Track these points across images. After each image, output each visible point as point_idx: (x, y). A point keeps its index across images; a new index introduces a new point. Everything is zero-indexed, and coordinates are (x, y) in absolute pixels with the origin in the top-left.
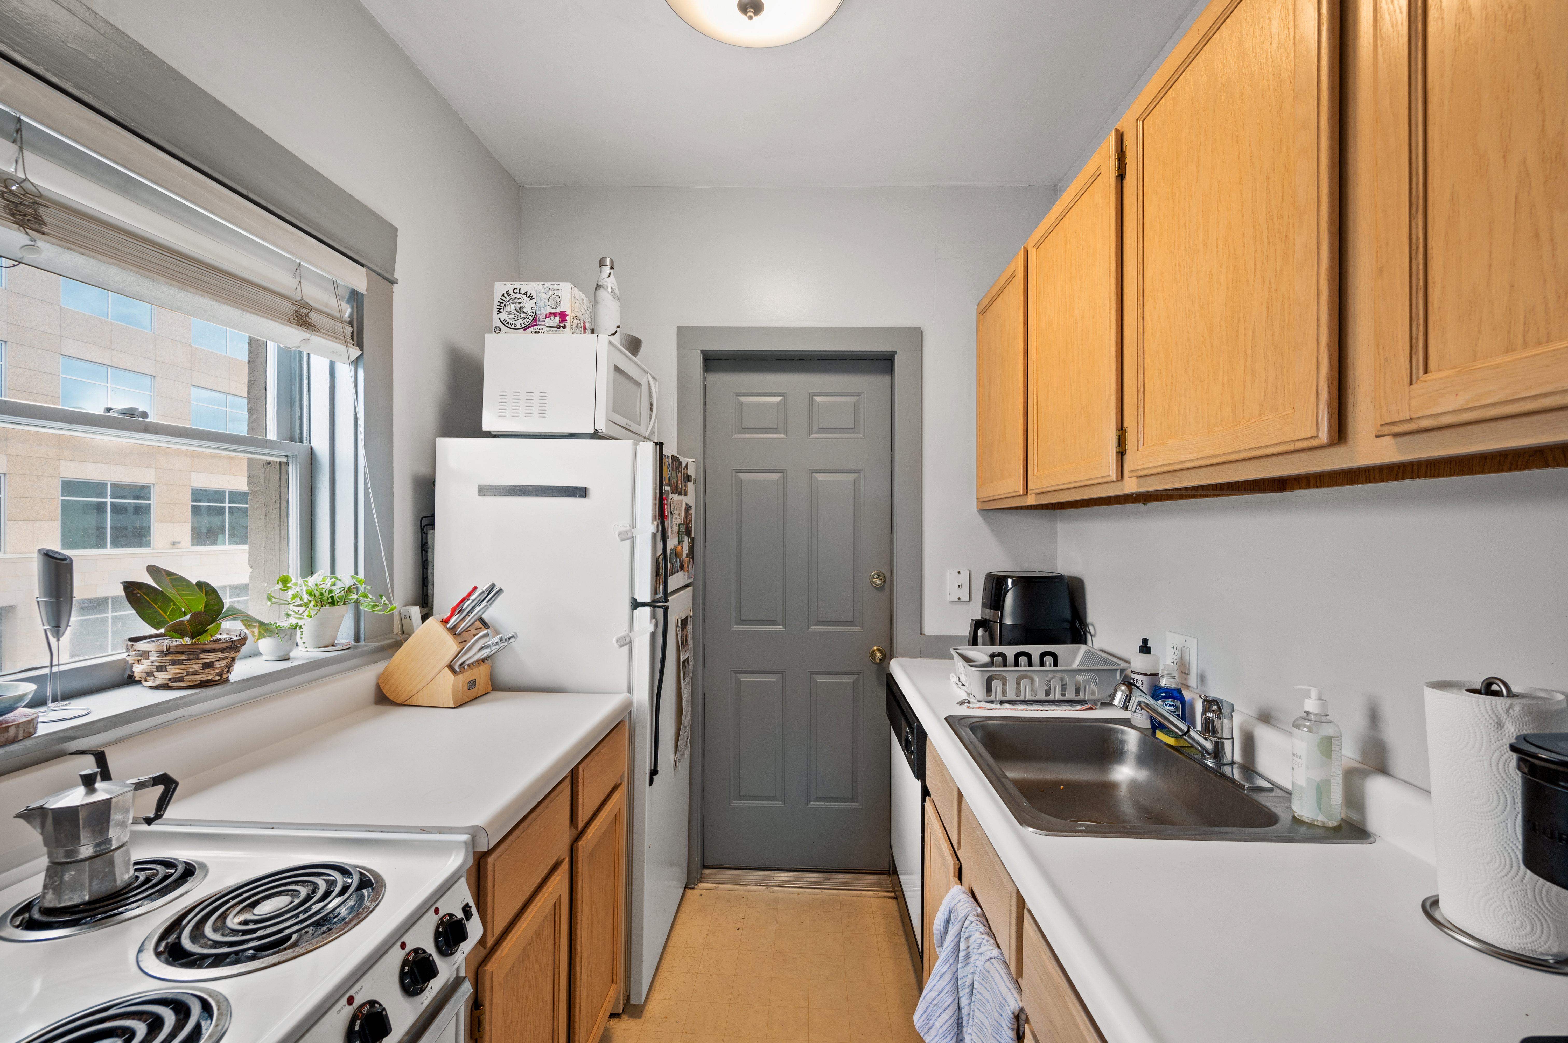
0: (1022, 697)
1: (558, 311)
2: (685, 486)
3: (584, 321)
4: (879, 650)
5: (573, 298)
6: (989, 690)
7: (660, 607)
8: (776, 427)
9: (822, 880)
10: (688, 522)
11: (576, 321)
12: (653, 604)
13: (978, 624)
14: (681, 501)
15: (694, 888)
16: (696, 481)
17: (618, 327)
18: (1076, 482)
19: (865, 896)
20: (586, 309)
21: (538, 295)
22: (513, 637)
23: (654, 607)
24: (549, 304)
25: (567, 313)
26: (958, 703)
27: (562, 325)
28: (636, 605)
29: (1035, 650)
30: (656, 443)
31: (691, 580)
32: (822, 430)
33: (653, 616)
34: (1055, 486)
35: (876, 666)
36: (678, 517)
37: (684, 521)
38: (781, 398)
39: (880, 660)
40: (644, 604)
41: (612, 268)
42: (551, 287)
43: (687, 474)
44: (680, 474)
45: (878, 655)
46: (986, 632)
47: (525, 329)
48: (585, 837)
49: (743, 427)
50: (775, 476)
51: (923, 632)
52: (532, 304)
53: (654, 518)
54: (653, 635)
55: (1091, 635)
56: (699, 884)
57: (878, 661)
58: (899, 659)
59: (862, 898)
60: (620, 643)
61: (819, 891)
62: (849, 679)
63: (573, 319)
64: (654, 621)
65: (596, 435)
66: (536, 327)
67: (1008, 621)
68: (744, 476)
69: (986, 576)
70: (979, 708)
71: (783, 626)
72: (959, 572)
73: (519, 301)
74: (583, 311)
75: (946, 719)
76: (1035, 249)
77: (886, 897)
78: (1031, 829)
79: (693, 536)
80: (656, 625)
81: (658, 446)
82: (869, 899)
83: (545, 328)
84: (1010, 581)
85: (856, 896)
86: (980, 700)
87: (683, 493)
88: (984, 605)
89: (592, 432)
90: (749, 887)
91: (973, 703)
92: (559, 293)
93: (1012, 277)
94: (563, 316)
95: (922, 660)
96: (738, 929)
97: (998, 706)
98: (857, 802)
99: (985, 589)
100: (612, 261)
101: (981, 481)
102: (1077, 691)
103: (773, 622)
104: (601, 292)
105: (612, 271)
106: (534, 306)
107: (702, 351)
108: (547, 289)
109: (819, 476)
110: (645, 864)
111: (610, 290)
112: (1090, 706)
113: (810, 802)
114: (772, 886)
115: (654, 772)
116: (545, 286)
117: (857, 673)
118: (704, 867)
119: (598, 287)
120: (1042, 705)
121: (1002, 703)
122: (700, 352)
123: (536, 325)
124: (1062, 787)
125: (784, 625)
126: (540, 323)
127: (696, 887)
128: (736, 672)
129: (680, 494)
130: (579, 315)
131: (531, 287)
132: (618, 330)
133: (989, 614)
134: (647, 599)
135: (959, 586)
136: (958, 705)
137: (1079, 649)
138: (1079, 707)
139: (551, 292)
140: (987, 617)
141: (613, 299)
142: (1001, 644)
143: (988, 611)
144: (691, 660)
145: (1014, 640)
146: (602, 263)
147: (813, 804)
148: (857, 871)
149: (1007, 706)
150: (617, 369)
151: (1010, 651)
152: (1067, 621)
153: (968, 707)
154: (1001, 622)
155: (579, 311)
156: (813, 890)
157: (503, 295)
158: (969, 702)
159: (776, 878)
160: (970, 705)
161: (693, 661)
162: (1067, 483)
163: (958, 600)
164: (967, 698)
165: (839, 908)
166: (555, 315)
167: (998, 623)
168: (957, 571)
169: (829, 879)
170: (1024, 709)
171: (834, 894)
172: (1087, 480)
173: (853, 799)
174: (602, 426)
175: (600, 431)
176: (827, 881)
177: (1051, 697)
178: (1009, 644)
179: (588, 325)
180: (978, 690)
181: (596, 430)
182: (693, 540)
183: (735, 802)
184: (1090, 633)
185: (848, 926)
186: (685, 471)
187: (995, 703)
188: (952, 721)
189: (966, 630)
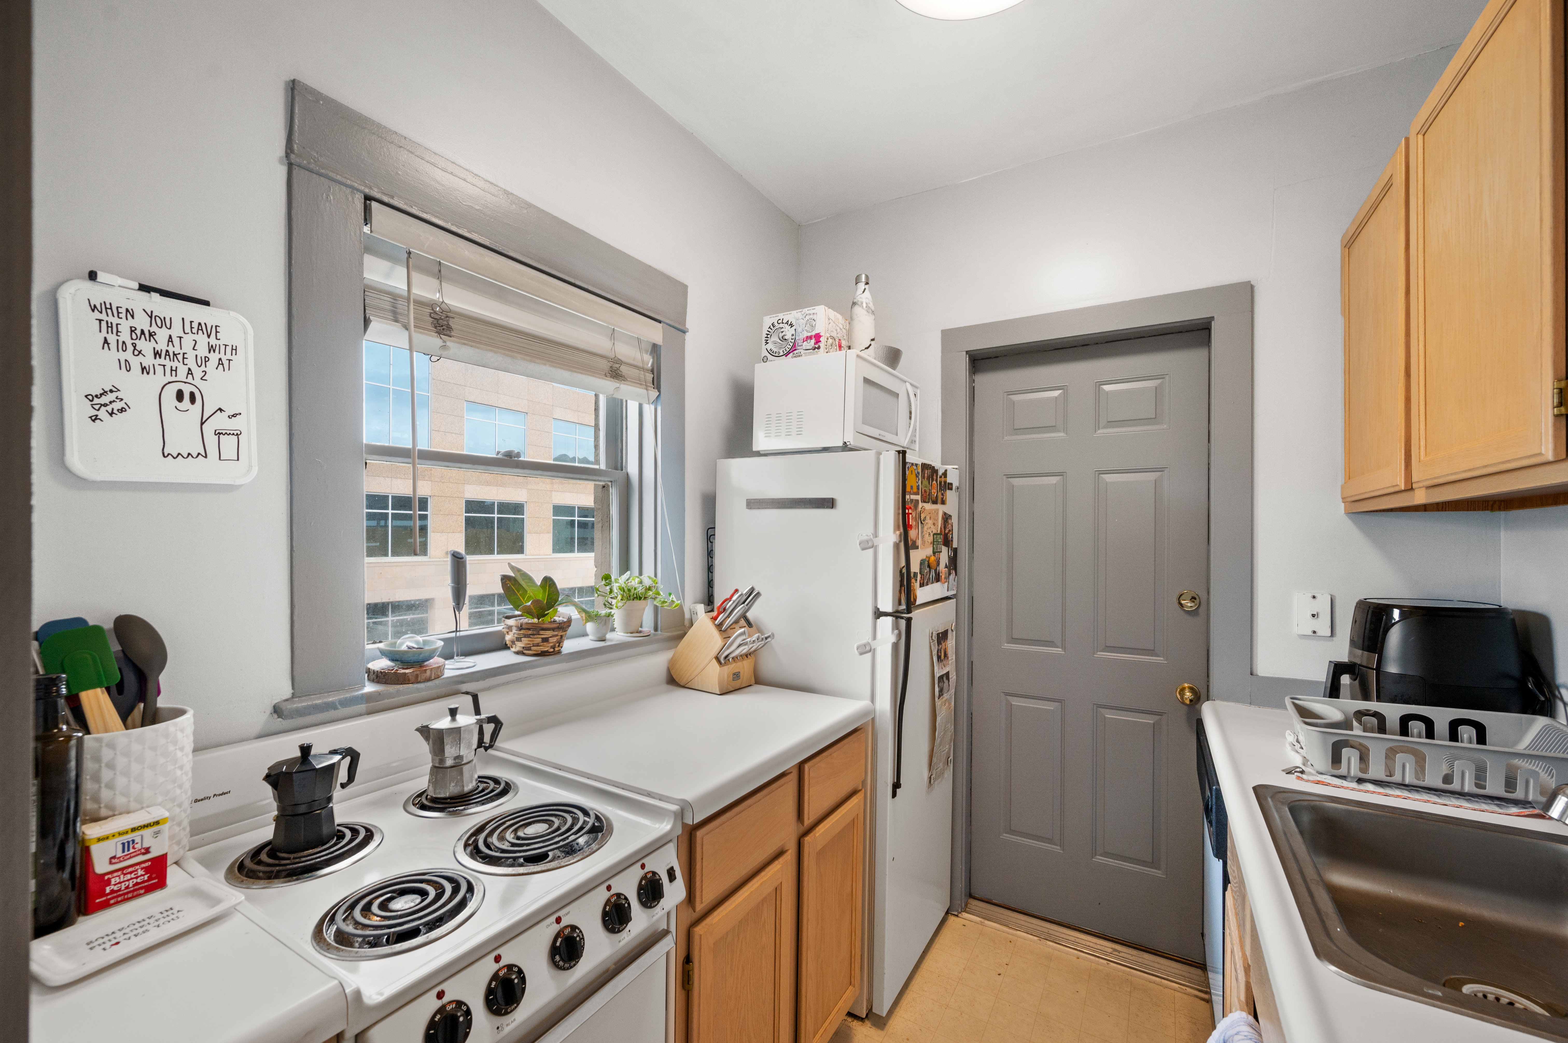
0: (1397, 778)
1: (813, 333)
2: (942, 494)
3: (840, 340)
4: (1189, 687)
5: (827, 319)
6: (1336, 760)
7: (902, 618)
8: (1054, 425)
9: (1110, 950)
10: (947, 531)
11: (830, 341)
12: (896, 615)
13: (1339, 669)
14: (936, 510)
15: (957, 916)
16: (958, 488)
17: (873, 340)
18: (1486, 467)
19: (1166, 987)
20: (842, 327)
21: (797, 321)
22: (769, 637)
23: (897, 617)
24: (806, 328)
25: (821, 334)
26: (1283, 771)
27: (817, 346)
28: (879, 614)
29: (1443, 715)
30: (899, 452)
31: (954, 592)
32: (1112, 424)
33: (896, 626)
34: (1453, 474)
35: (1185, 707)
36: (932, 526)
37: (941, 531)
38: (1061, 391)
39: (1191, 701)
40: (886, 614)
41: (867, 283)
42: (808, 312)
43: (945, 482)
44: (935, 482)
45: (1188, 694)
46: (1355, 680)
47: (786, 355)
48: (812, 834)
49: (1015, 428)
50: (1053, 480)
51: (1255, 672)
52: (792, 331)
53: (897, 528)
54: (895, 646)
55: (1565, 704)
56: (963, 913)
57: (1188, 702)
58: (1218, 703)
59: (1162, 988)
60: (861, 650)
61: (1105, 962)
62: (1150, 720)
63: (828, 339)
64: (896, 632)
65: (845, 448)
66: (795, 352)
67: (1392, 668)
68: (1016, 482)
69: (1357, 604)
70: (1318, 782)
71: (1062, 648)
72: (1314, 597)
73: (782, 330)
74: (839, 330)
75: (1255, 788)
76: (1419, 138)
77: (1197, 997)
78: (1333, 968)
79: (955, 545)
80: (899, 635)
81: (901, 455)
82: (1172, 991)
83: (803, 352)
84: (1396, 614)
85: (1154, 983)
86: (1321, 770)
87: (939, 500)
88: (1353, 643)
89: (841, 444)
90: (1018, 932)
91: (1310, 774)
92: (815, 317)
93: (1388, 187)
94: (818, 337)
95: (1253, 708)
96: (999, 974)
97: (1354, 785)
98: (1159, 870)
99: (1355, 621)
100: (867, 277)
101: (1349, 475)
102: (1510, 784)
103: (1050, 643)
104: (857, 309)
105: (867, 286)
106: (794, 333)
107: (967, 352)
108: (804, 315)
109: (1108, 478)
110: (887, 876)
111: (864, 305)
112: (1537, 811)
113: (1096, 855)
114: (1046, 939)
115: (896, 785)
116: (803, 313)
117: (1160, 714)
118: (971, 896)
119: (854, 304)
120: (1439, 796)
121: (1360, 781)
122: (965, 353)
123: (795, 350)
124: (1461, 924)
125: (1064, 648)
126: (798, 348)
127: (960, 915)
128: (1007, 694)
129: (935, 502)
130: (834, 334)
131: (792, 316)
132: (873, 343)
133: (1361, 657)
134: (889, 608)
135: (1313, 616)
136: (1284, 773)
137: (1534, 722)
138: (1514, 810)
139: (807, 317)
140: (1358, 661)
141: (867, 314)
142: (1379, 699)
143: (1359, 652)
144: (953, 676)
145: (1402, 696)
146: (857, 281)
147: (1099, 859)
148: (1158, 953)
149: (1370, 787)
150: (867, 381)
151: (1393, 711)
152: (1512, 678)
153: (1298, 778)
154: (1378, 669)
155: (834, 330)
156: (1097, 959)
157: (770, 328)
158: (1302, 772)
159: (1051, 932)
160: (1304, 776)
161: (955, 677)
162: (1471, 470)
163: (1311, 634)
164: (1301, 766)
165: (1129, 990)
166: (811, 337)
167: (1373, 669)
168: (1311, 595)
169: (1119, 952)
170: (1398, 796)
171: (1124, 972)
172: (1503, 462)
173: (1153, 864)
174: (851, 438)
175: (848, 443)
176: (1117, 953)
177: (1455, 786)
178: (1394, 700)
179: (844, 343)
180: (1320, 759)
181: (845, 443)
182: (955, 551)
183: (1004, 835)
184: (1562, 699)
185: (1137, 1015)
186: (943, 479)
187: (1349, 779)
188: (1261, 792)
189: (1321, 674)
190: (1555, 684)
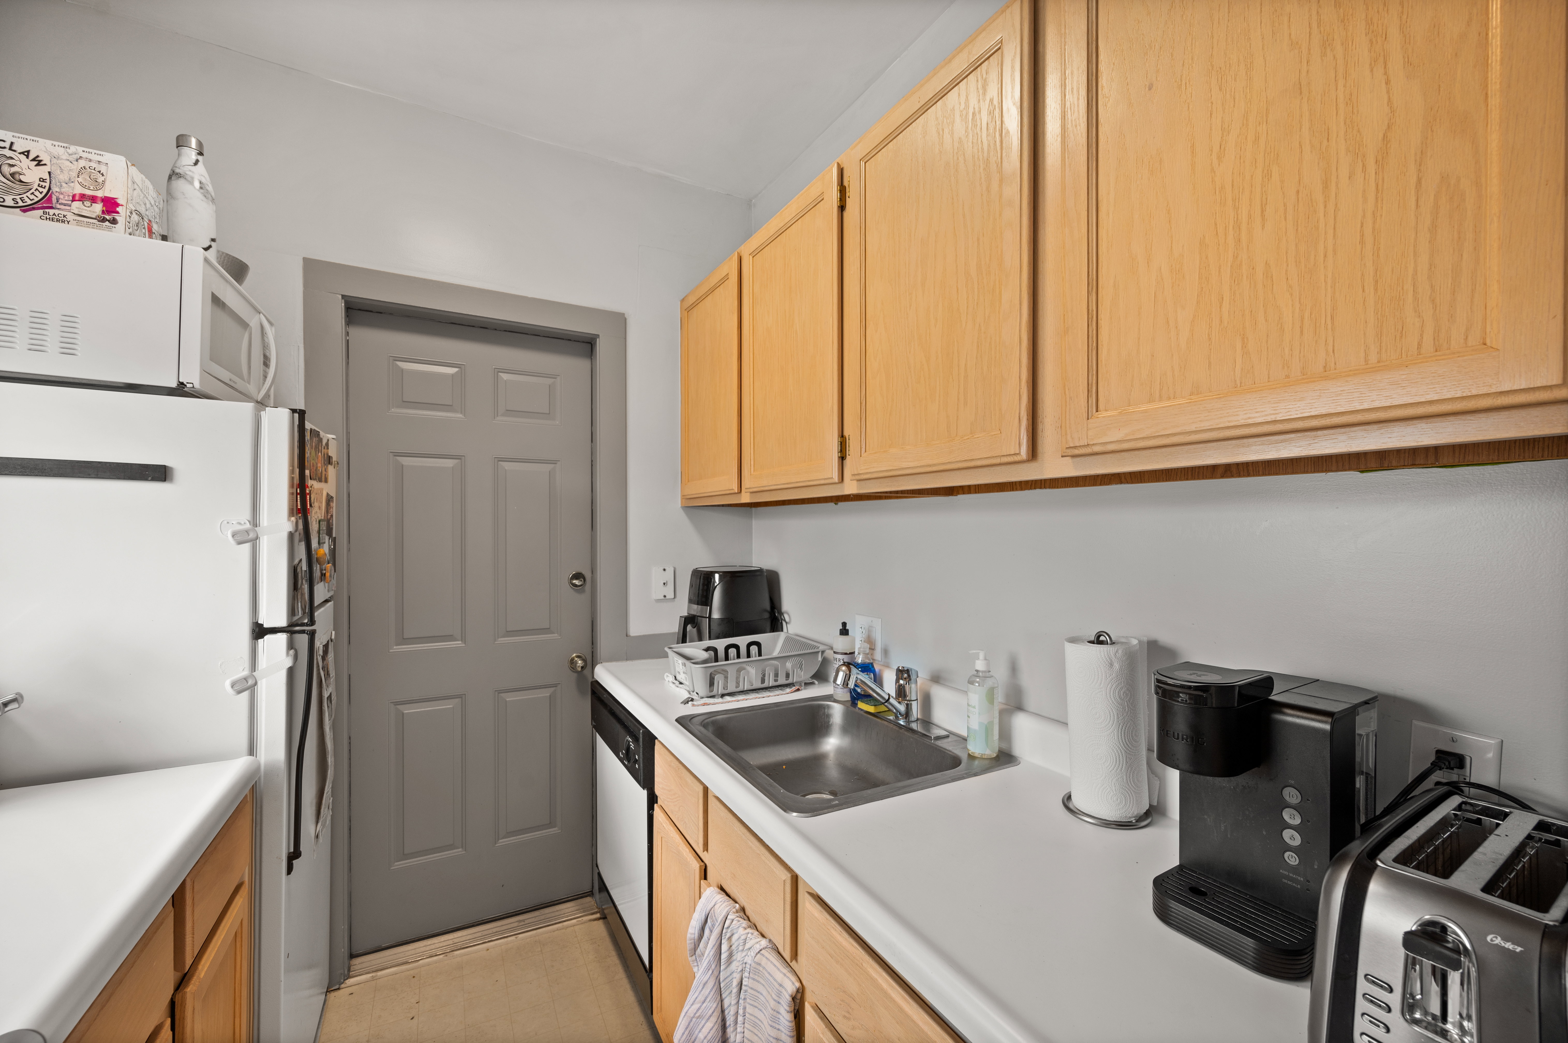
0: (741, 688)
1: (99, 194)
2: (325, 471)
3: (150, 221)
4: (578, 657)
5: (130, 183)
6: (711, 684)
7: (303, 632)
8: (451, 404)
9: (516, 924)
10: (329, 517)
11: (135, 217)
12: (290, 630)
13: (690, 620)
14: (322, 490)
15: (339, 989)
16: (338, 463)
17: (213, 240)
18: (797, 482)
19: (567, 927)
20: (153, 203)
21: (54, 161)
22: (14, 700)
23: (292, 633)
24: (80, 180)
25: (119, 201)
26: (682, 703)
27: (108, 217)
28: (259, 632)
29: (742, 641)
30: (294, 411)
31: (331, 593)
32: (509, 412)
33: (291, 645)
34: (775, 485)
35: (575, 675)
36: (318, 511)
37: (324, 516)
38: (456, 370)
39: (582, 667)
40: (274, 631)
41: (201, 154)
42: (84, 155)
43: (327, 454)
44: (320, 454)
45: (580, 663)
46: (694, 628)
47: (26, 209)
48: (195, 978)
49: (404, 400)
50: (449, 463)
51: (628, 634)
52: (43, 172)
53: (291, 513)
54: (291, 672)
55: (786, 623)
56: (347, 981)
57: (579, 669)
58: (604, 664)
59: (564, 931)
60: (237, 687)
61: (513, 938)
62: (546, 693)
63: (131, 213)
64: (292, 652)
65: (180, 390)
66: (51, 212)
67: (716, 615)
68: (406, 461)
69: (692, 572)
70: (704, 704)
71: (462, 641)
72: (664, 570)
73: (11, 162)
74: (148, 205)
75: (677, 720)
76: (751, 257)
77: (591, 920)
78: (795, 814)
79: (334, 536)
80: (296, 658)
81: (296, 415)
82: (572, 928)
83: (70, 217)
84: (717, 576)
85: (557, 930)
86: (702, 696)
87: (323, 479)
88: (691, 601)
89: (174, 384)
90: (421, 962)
91: (697, 700)
92: (103, 169)
93: (726, 278)
94: (111, 205)
95: (629, 663)
96: (412, 1019)
97: (720, 700)
98: (555, 827)
99: (691, 586)
100: (200, 144)
101: (686, 478)
102: (788, 676)
103: (450, 638)
104: (179, 185)
105: (200, 158)
106: (47, 176)
107: (343, 296)
108: (75, 157)
109: (507, 466)
111: (197, 185)
112: (797, 687)
113: (498, 840)
114: (453, 951)
115: (294, 855)
116: (70, 151)
117: (555, 686)
118: (352, 956)
119: (174, 175)
120: (757, 693)
121: (723, 696)
122: (340, 297)
123: (51, 208)
124: (784, 767)
125: (463, 639)
126: (59, 206)
127: (343, 986)
128: (397, 704)
129: (320, 480)
130: (142, 210)
131: (40, 147)
132: (213, 244)
133: (696, 609)
134: (282, 622)
135: (664, 584)
136: (683, 705)
137: (778, 636)
138: (788, 690)
139: (82, 163)
140: (693, 613)
141: (204, 198)
142: (710, 639)
143: (695, 607)
144: (334, 697)
145: (723, 633)
146: (181, 142)
147: (503, 842)
148: (556, 902)
149: (728, 698)
150: (216, 301)
151: (720, 644)
152: (766, 611)
153: (693, 705)
154: (710, 617)
155: (141, 203)
156: (506, 940)
158: (692, 700)
159: (456, 941)
160: (695, 703)
162: (787, 484)
163: (663, 598)
164: (689, 696)
165: (539, 949)
166: (94, 199)
167: (707, 618)
168: (662, 568)
169: (524, 921)
170: (743, 700)
171: (531, 937)
172: (809, 481)
173: (551, 824)
174: (192, 377)
175: (188, 385)
176: (523, 923)
177: (766, 685)
178: (718, 638)
179: (155, 227)
180: (701, 687)
181: (182, 383)
182: (334, 540)
183: (396, 864)
184: (785, 620)
185: (552, 966)
186: (326, 451)
187: (717, 697)
188: (684, 722)
189: (674, 627)
190: (781, 612)
